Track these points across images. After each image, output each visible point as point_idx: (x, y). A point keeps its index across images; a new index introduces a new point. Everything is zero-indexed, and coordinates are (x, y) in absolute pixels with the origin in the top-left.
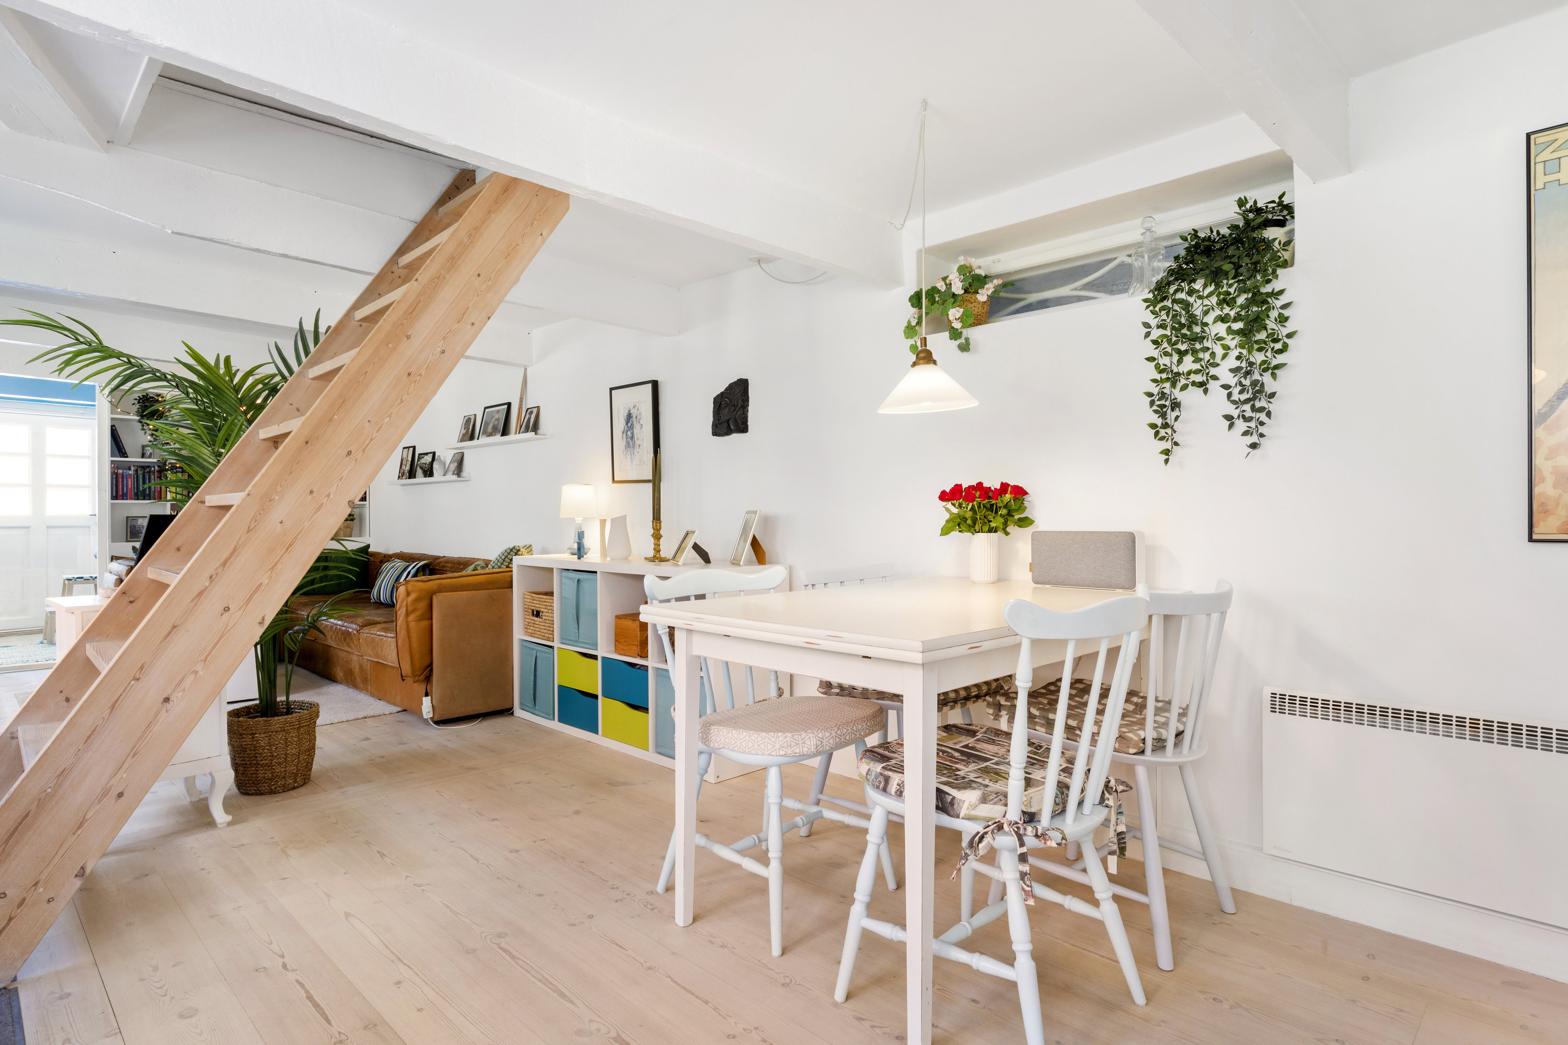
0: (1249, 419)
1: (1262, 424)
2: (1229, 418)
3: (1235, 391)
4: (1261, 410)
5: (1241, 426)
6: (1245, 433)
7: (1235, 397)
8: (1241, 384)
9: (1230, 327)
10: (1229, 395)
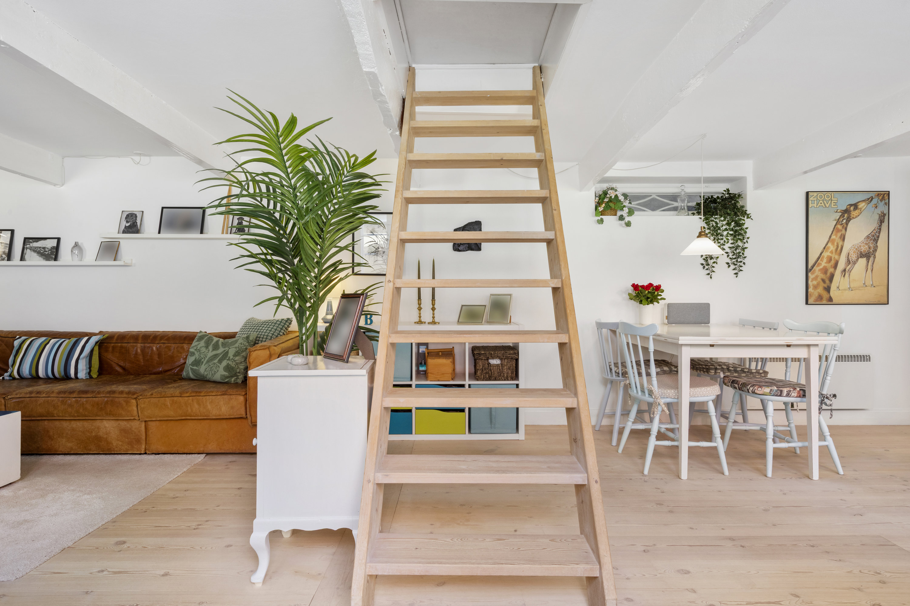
0: (736, 265)
1: (741, 266)
2: (728, 263)
3: (731, 255)
4: (741, 262)
5: (732, 267)
6: (734, 269)
7: (730, 256)
8: (733, 252)
9: (728, 232)
10: (728, 256)
